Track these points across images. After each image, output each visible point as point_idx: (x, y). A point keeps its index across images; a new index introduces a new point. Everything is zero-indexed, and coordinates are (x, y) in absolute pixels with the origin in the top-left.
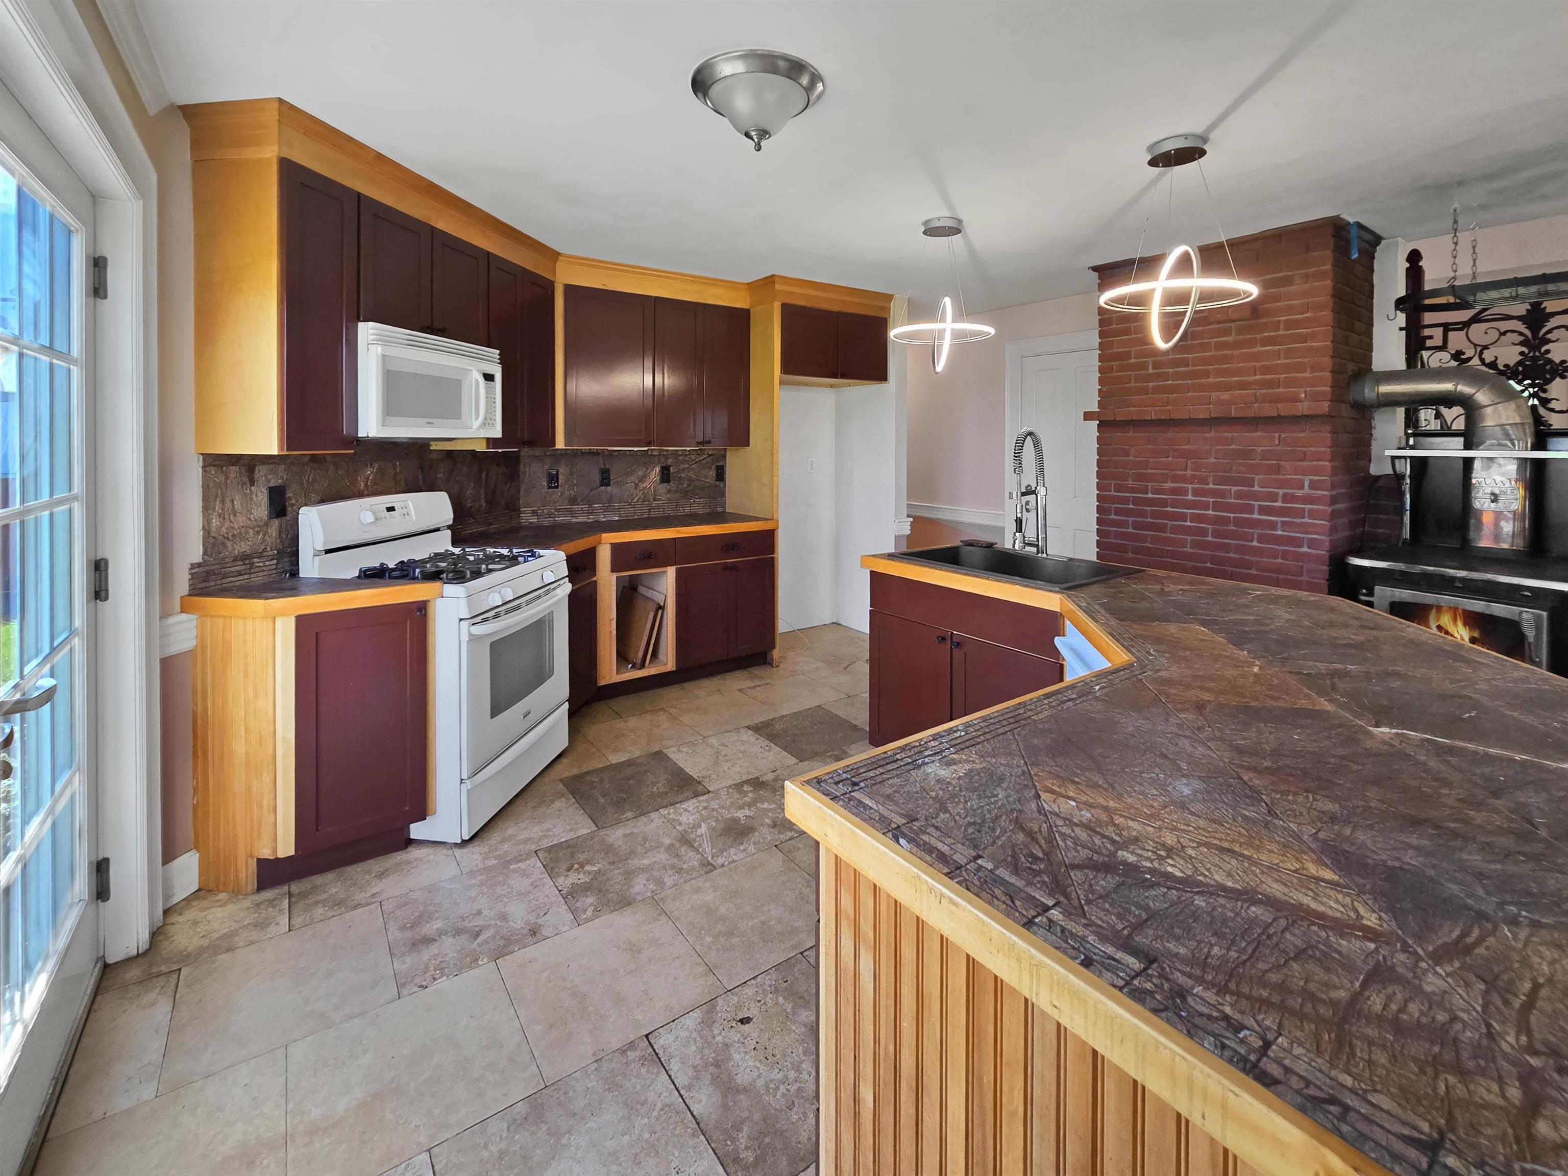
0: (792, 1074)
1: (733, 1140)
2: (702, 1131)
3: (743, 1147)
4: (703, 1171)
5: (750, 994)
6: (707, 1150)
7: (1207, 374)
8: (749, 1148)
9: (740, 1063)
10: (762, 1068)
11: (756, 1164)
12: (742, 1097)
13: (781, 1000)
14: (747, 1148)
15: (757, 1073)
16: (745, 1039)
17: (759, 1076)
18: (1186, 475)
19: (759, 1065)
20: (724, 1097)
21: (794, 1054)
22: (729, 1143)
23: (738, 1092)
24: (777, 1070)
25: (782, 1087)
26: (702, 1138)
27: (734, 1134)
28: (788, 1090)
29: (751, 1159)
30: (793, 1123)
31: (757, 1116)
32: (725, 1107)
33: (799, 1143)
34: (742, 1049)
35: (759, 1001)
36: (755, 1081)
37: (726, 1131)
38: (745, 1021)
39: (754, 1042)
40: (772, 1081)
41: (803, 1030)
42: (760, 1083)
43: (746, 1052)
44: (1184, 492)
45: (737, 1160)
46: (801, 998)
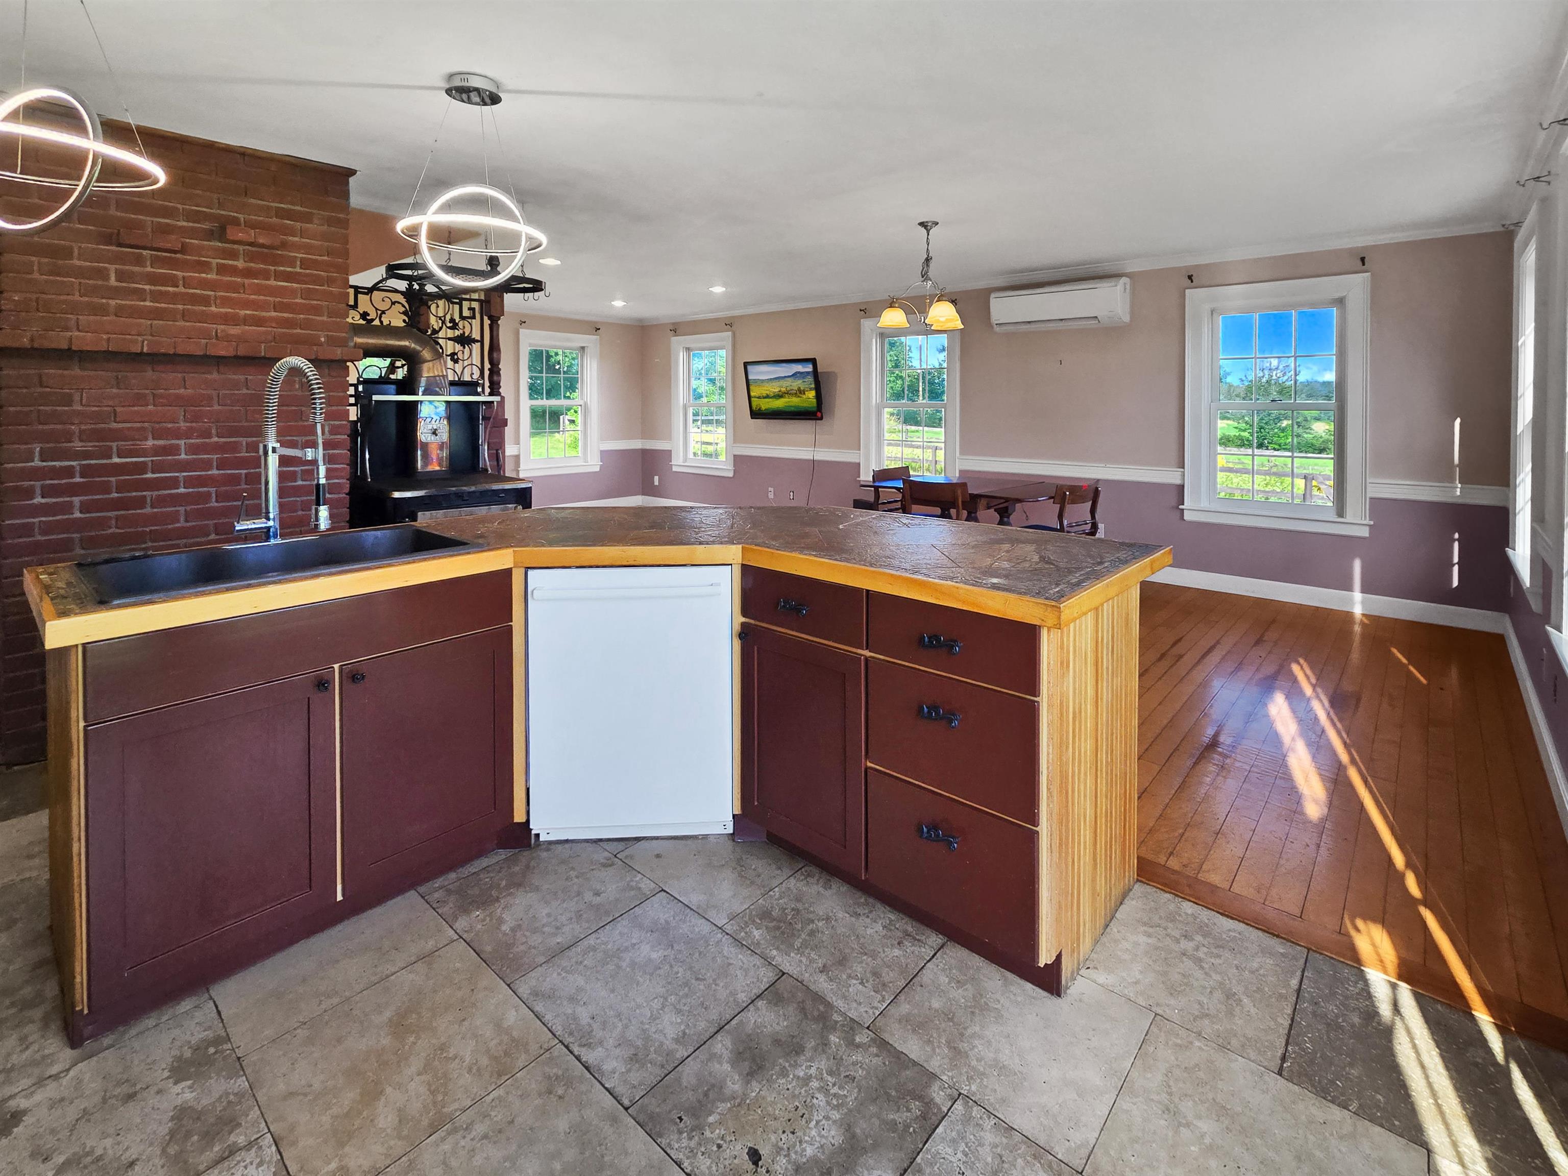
0: (815, 1084)
1: (907, 1126)
2: (912, 1163)
3: (909, 1114)
4: (949, 1147)
5: (708, 1162)
6: (928, 1150)
7: (206, 301)
8: (907, 1108)
9: (817, 1145)
10: (816, 1118)
11: (920, 1098)
12: (858, 1131)
13: (711, 1119)
14: (909, 1110)
15: (824, 1122)
16: (782, 1149)
17: (827, 1118)
18: (179, 428)
19: (814, 1123)
20: (865, 1150)
21: (789, 1087)
22: (911, 1130)
23: (854, 1136)
24: (815, 1101)
25: (832, 1091)
26: (919, 1160)
27: (900, 1127)
28: (834, 1085)
29: (917, 1103)
30: (868, 1073)
31: (873, 1109)
32: (875, 1146)
33: (884, 1063)
34: (798, 1148)
35: (719, 1146)
36: (835, 1122)
37: (901, 1137)
38: (755, 1156)
39: (784, 1137)
40: (828, 1103)
41: (754, 1083)
42: (835, 1115)
43: (800, 1142)
44: (175, 450)
45: (924, 1117)
46: (706, 1094)
